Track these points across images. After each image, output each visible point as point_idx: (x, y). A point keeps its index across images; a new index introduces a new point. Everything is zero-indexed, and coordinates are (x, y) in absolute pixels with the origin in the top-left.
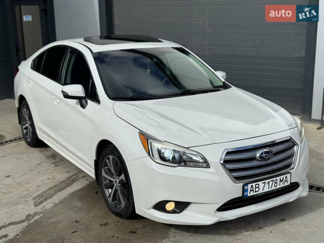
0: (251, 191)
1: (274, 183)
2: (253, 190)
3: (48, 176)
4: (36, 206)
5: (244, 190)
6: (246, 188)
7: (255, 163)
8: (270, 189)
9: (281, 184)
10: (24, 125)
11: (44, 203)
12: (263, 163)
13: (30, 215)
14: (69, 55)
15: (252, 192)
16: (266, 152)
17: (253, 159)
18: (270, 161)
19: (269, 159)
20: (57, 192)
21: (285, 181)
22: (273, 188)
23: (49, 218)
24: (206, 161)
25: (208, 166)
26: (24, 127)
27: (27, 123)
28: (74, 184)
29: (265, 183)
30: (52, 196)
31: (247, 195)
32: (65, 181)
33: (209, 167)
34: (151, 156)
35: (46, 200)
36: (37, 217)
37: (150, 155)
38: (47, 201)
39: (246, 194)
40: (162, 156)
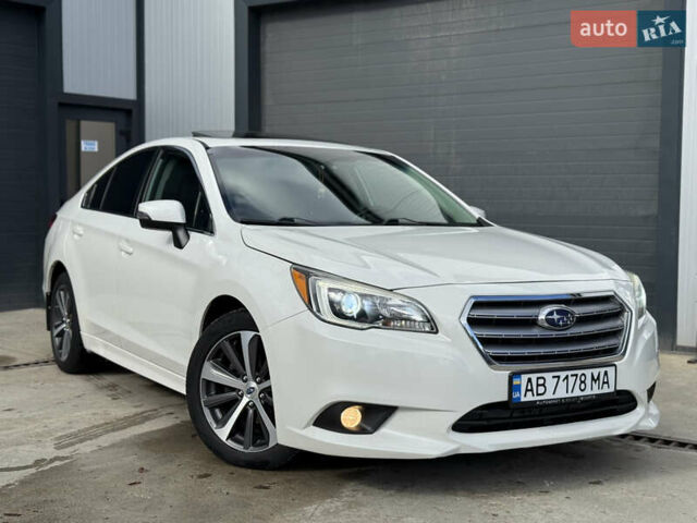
0: (527, 390)
1: (578, 382)
2: (532, 390)
3: (94, 411)
4: (58, 447)
5: (512, 388)
6: (516, 382)
7: (535, 332)
8: (570, 395)
9: (595, 386)
10: (57, 327)
11: (77, 446)
12: (554, 334)
13: (44, 460)
14: (159, 162)
15: (529, 393)
16: (559, 312)
17: (532, 323)
18: (568, 333)
19: (566, 327)
20: (107, 432)
21: (604, 383)
22: (577, 393)
23: (83, 465)
24: (430, 320)
25: (434, 330)
26: (56, 332)
27: (63, 322)
28: (147, 423)
29: (559, 377)
30: (96, 436)
31: (519, 398)
32: (129, 417)
33: (437, 332)
34: (315, 310)
35: (81, 441)
36: (57, 463)
37: (310, 308)
38: (84, 443)
39: (515, 395)
40: (337, 308)
